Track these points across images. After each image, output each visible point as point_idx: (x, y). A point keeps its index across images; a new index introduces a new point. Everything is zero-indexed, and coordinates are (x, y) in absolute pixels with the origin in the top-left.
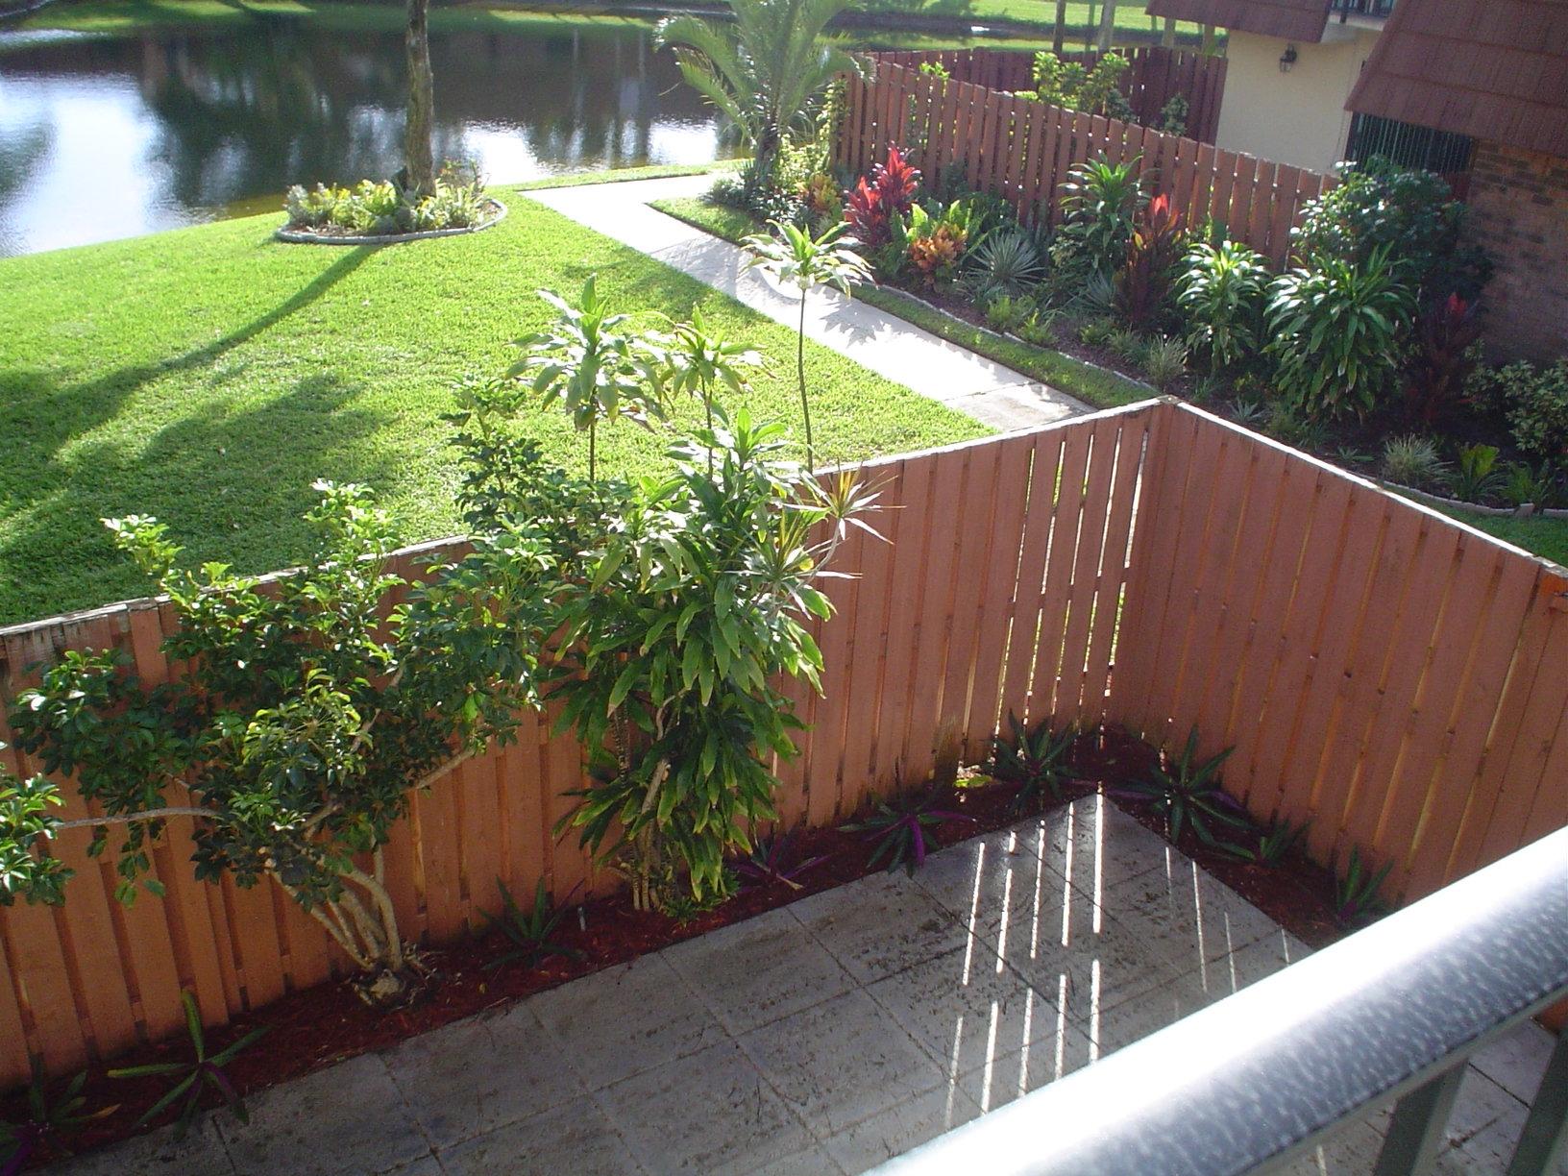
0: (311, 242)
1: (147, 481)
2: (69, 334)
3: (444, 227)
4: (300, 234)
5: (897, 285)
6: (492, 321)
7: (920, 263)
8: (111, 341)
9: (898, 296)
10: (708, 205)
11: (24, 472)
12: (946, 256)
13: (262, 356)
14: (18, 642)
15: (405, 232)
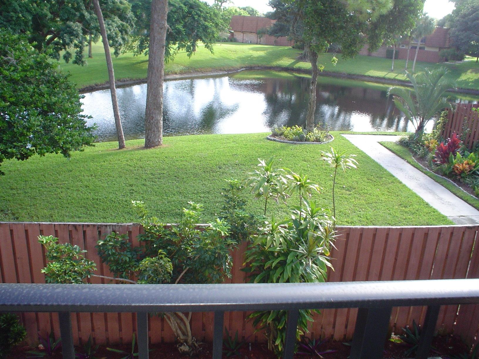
0: (275, 141)
1: (199, 198)
2: (200, 156)
3: (313, 141)
4: (272, 138)
5: (449, 177)
6: (314, 170)
7: (456, 171)
8: (209, 159)
9: (447, 181)
10: (397, 145)
11: (170, 190)
12: (466, 170)
13: (245, 170)
14: (104, 227)
15: (302, 141)
